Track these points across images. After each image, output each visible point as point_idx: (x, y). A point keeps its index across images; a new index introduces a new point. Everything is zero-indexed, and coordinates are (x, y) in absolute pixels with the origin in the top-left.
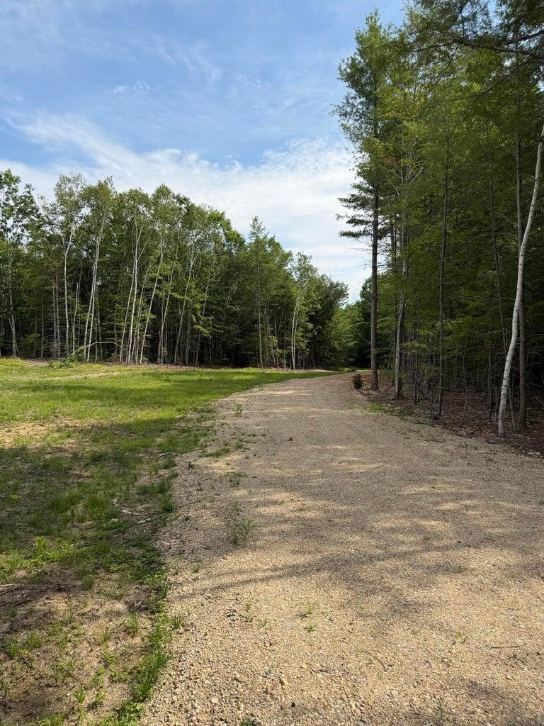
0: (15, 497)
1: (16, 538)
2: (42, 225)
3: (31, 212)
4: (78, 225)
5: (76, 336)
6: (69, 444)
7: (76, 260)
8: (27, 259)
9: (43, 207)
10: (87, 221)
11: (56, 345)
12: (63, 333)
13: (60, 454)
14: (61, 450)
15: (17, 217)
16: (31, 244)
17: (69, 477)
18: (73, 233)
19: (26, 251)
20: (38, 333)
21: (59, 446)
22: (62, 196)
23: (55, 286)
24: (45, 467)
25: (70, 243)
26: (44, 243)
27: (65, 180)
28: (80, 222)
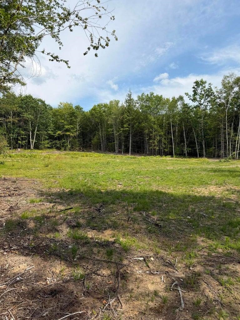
0: (213, 217)
1: (215, 235)
2: (216, 99)
3: (211, 95)
4: (232, 96)
5: (232, 148)
6: (233, 197)
7: (231, 113)
8: (210, 115)
9: (216, 91)
10: (237, 94)
11: (222, 152)
12: (225, 147)
13: (229, 201)
14: (230, 199)
15: (205, 98)
16: (211, 108)
17: (235, 212)
18: (230, 101)
19: (209, 112)
20: (214, 147)
21: (229, 197)
22: (225, 85)
23: (222, 126)
24: (224, 206)
25: (229, 105)
26: (217, 107)
27: (226, 77)
28: (233, 95)
